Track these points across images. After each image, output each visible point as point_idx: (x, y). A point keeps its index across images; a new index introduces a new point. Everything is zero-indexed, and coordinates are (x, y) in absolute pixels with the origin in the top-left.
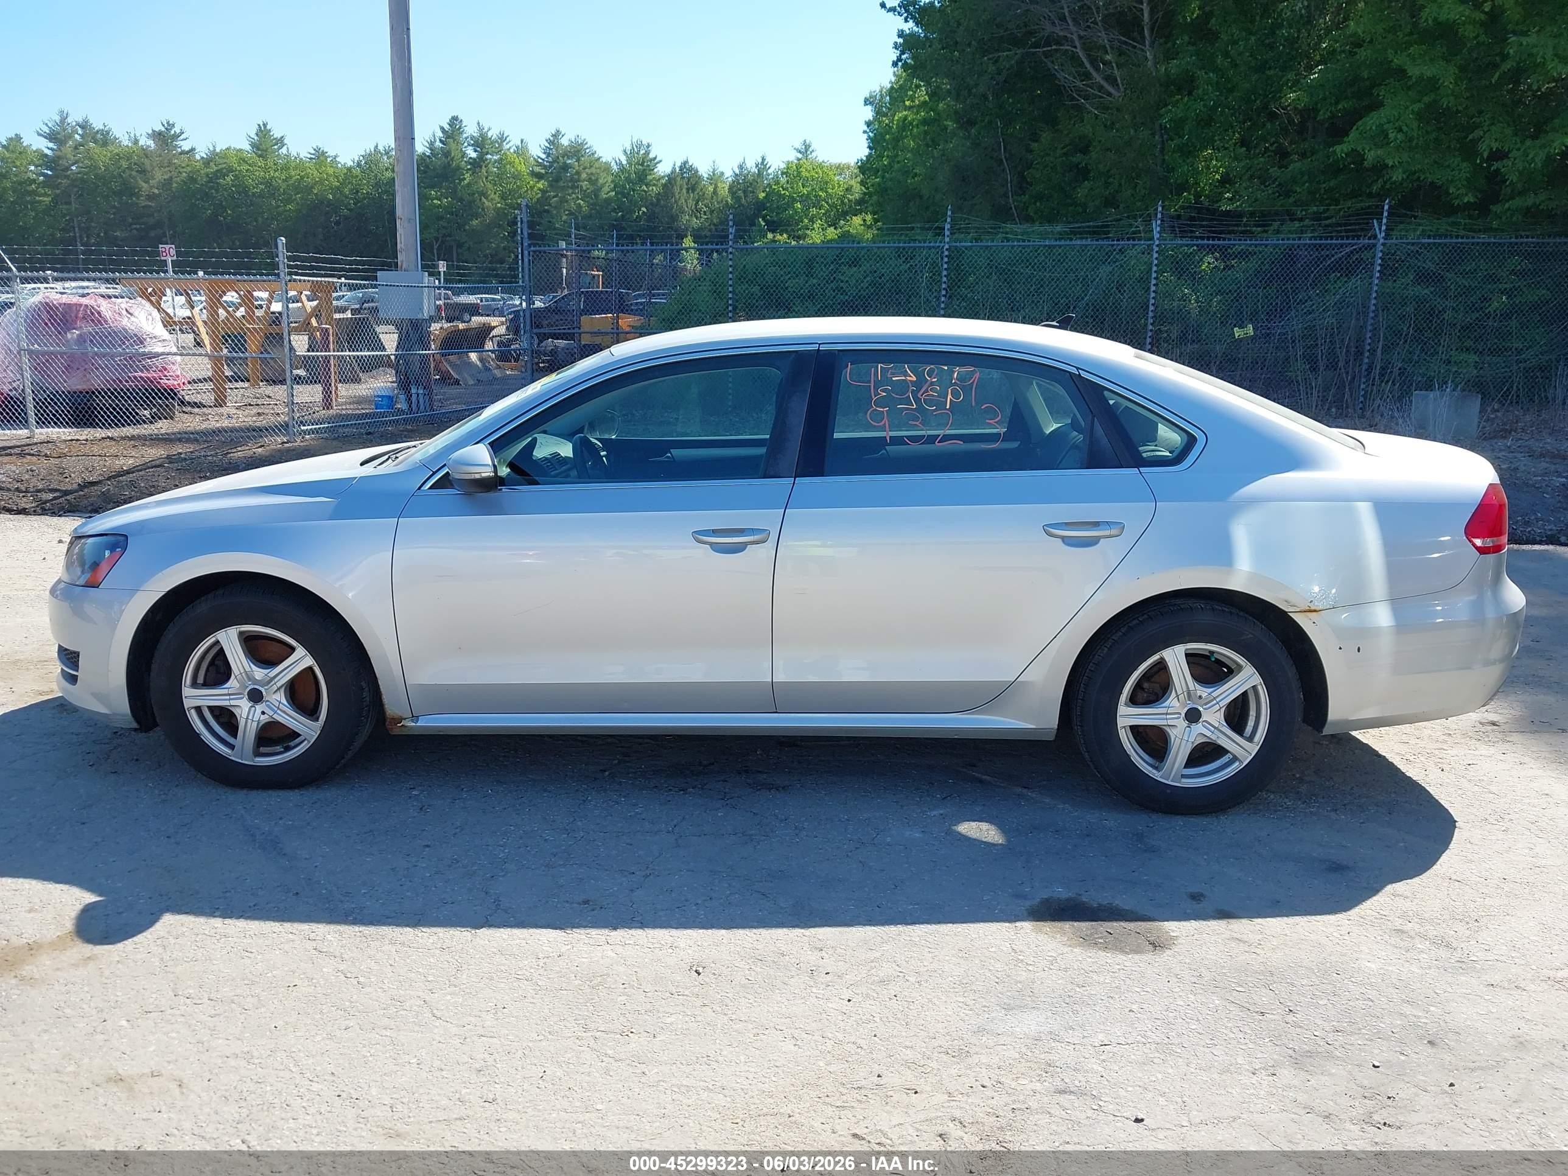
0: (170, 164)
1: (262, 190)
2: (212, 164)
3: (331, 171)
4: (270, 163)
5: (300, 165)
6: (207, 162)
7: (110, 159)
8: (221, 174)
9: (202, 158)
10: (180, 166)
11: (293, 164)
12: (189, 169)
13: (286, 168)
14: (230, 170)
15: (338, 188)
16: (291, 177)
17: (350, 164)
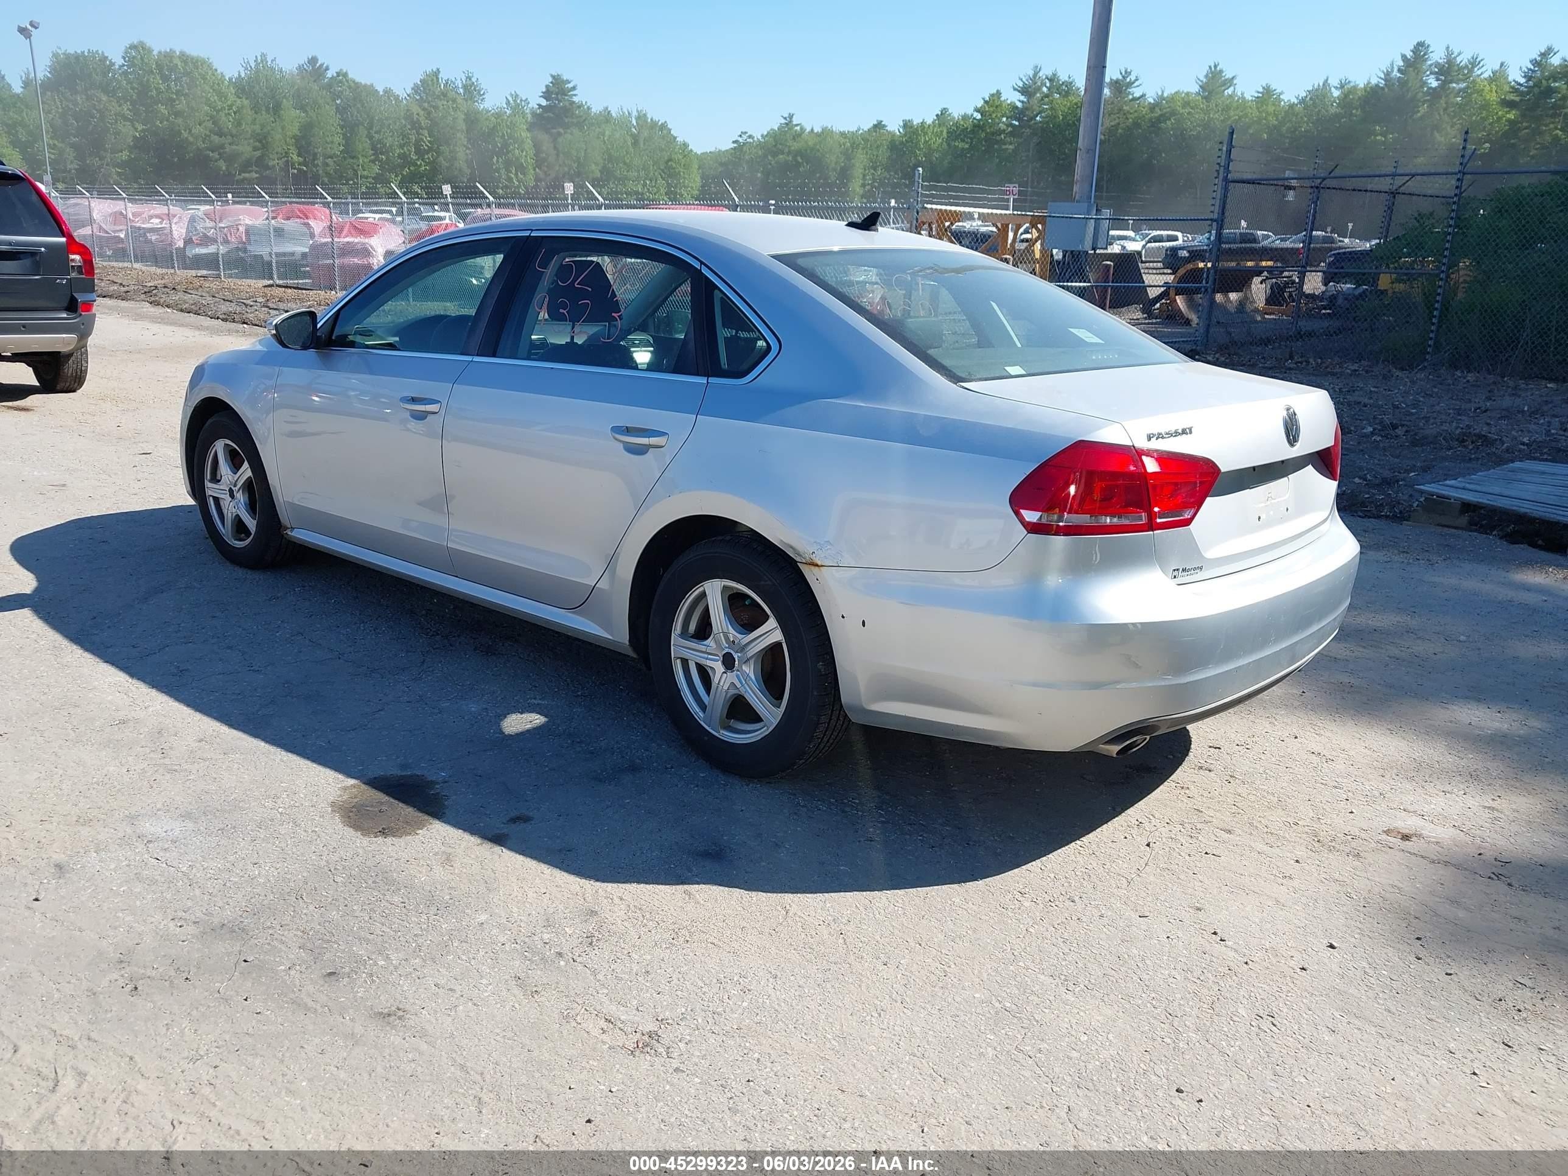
0: (1120, 110)
1: (1199, 132)
2: (1157, 109)
3: (1271, 109)
4: (1212, 104)
5: (1243, 103)
6: (1152, 107)
7: (1069, 109)
8: (1163, 118)
9: (1150, 103)
10: (1128, 112)
11: (1235, 105)
12: (1136, 114)
13: (1227, 108)
14: (1173, 113)
15: (1275, 127)
16: (1230, 117)
17: (1295, 100)
